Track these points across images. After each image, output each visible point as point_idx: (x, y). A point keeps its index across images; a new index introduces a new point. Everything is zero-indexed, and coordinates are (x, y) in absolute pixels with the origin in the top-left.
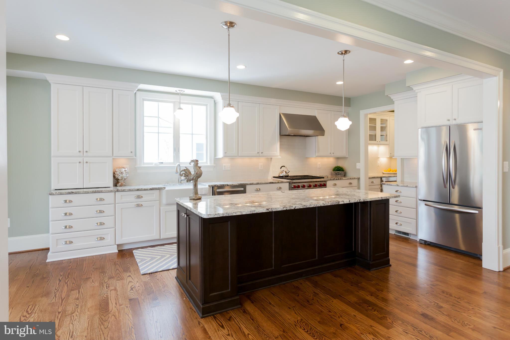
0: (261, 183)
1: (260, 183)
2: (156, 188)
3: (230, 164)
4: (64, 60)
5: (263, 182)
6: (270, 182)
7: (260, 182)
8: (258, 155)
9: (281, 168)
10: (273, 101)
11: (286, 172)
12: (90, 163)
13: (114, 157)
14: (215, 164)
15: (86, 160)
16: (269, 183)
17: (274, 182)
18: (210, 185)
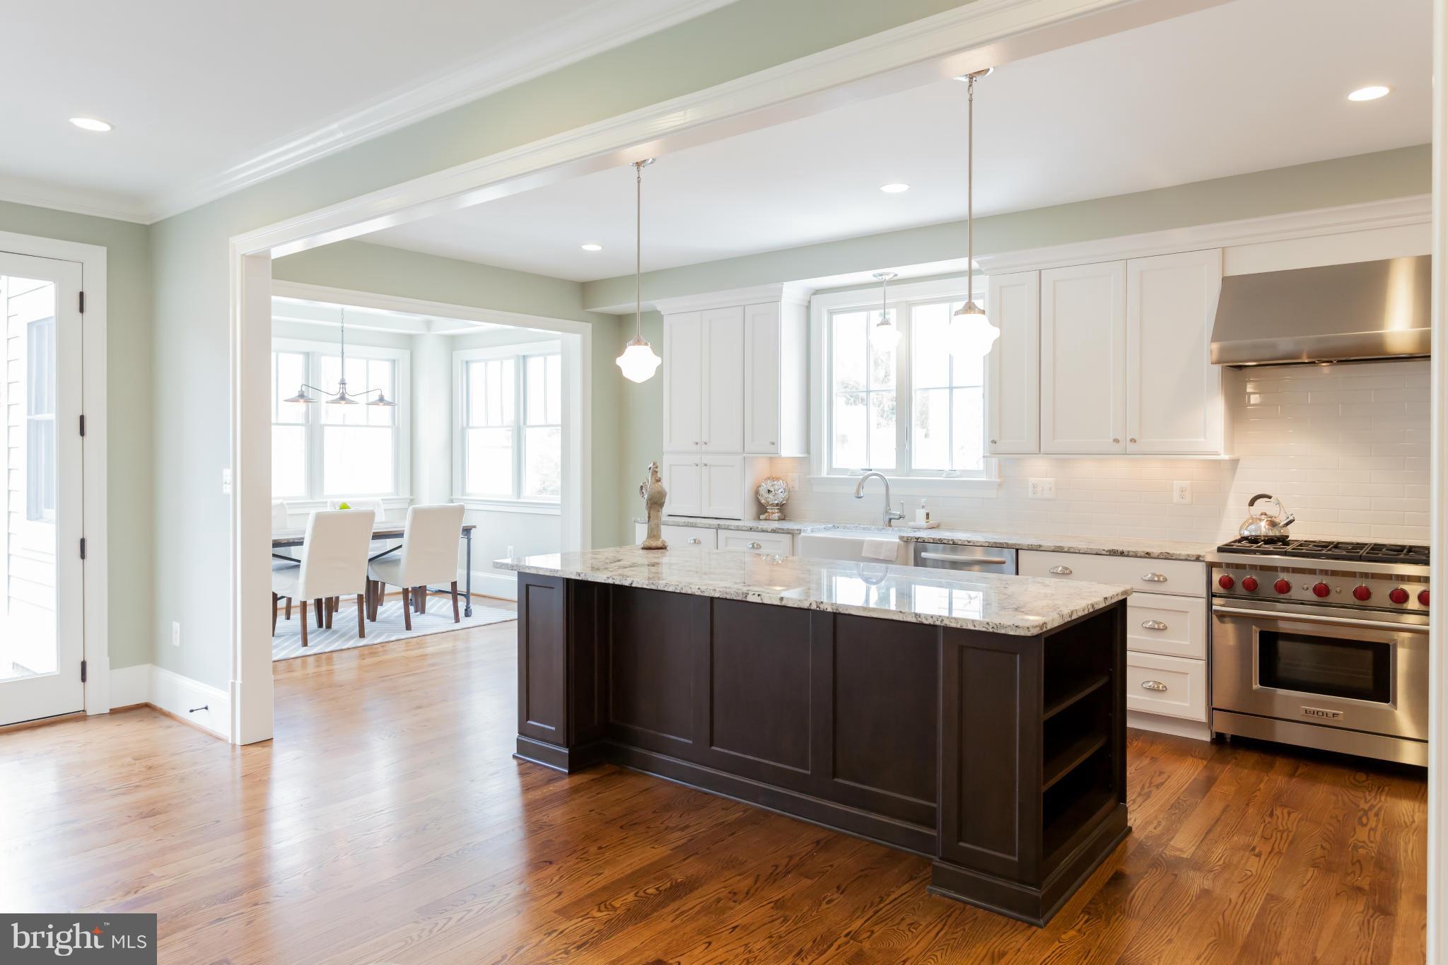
0: (1072, 550)
1: (1066, 550)
2: (783, 529)
3: (1051, 479)
4: (663, 270)
5: (1082, 546)
6: (1109, 551)
7: (1066, 544)
8: (1116, 448)
9: (1252, 503)
10: (1181, 236)
11: (1273, 524)
12: (710, 466)
13: (745, 455)
14: (1000, 476)
15: (706, 459)
16: (1104, 553)
17: (1129, 552)
18: (903, 537)
